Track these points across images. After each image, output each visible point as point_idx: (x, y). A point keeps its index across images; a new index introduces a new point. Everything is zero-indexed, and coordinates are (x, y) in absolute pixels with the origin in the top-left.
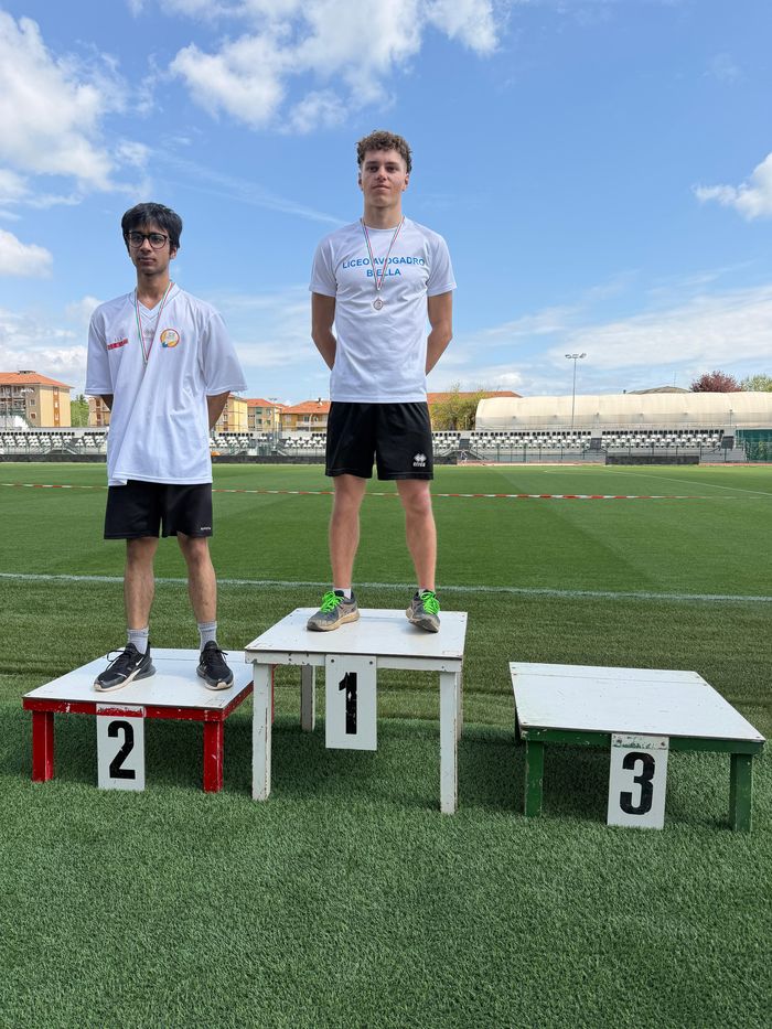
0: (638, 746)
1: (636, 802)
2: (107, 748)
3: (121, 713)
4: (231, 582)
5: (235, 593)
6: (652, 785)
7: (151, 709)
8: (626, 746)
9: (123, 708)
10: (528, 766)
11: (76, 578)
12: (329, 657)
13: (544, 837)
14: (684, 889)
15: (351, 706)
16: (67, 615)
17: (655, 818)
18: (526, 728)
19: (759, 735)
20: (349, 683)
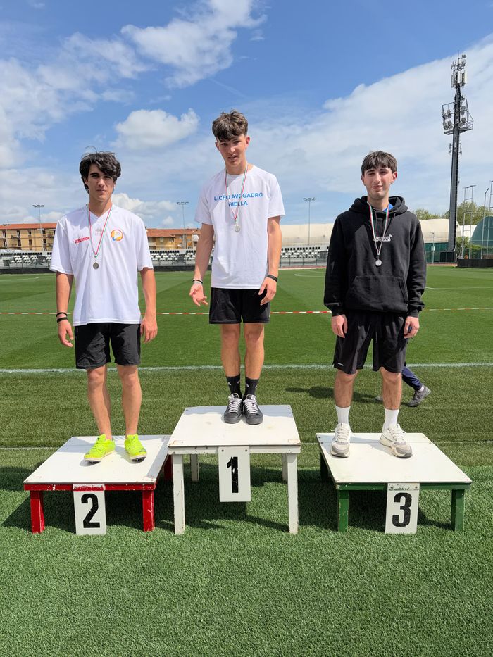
0: (403, 489)
1: (401, 520)
2: (81, 511)
3: (89, 489)
6: (409, 510)
7: (106, 484)
8: (396, 490)
9: (90, 486)
12: (220, 449)
15: (235, 477)
17: (412, 528)
18: (339, 484)
19: (469, 479)
20: (233, 463)
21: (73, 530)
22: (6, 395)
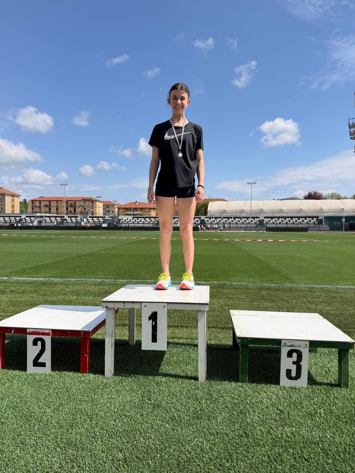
0: (294, 346)
1: (294, 374)
2: (32, 351)
3: (39, 334)
4: (94, 280)
5: (96, 285)
6: (301, 365)
7: (53, 331)
8: (288, 346)
9: (40, 331)
10: (241, 357)
11: (20, 279)
12: (143, 305)
13: (250, 392)
14: (320, 415)
15: (154, 328)
16: (14, 295)
17: (303, 381)
18: (240, 338)
19: (351, 339)
20: (154, 317)
21: (24, 368)
22: (12, 291)
